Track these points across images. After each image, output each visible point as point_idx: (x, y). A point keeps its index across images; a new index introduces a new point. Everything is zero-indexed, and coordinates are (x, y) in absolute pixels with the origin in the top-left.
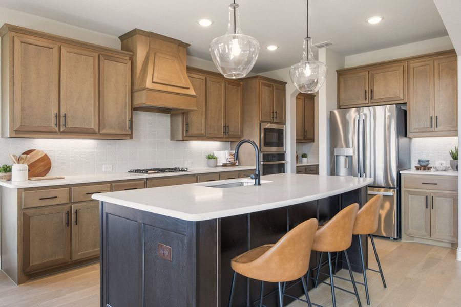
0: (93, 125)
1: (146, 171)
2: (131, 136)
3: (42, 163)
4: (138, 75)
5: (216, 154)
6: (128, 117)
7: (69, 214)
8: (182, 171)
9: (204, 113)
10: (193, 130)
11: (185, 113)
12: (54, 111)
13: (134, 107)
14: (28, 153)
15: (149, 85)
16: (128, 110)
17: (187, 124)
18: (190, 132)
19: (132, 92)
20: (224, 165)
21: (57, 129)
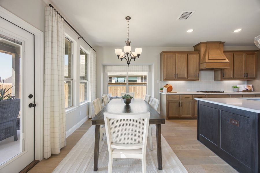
0: (186, 76)
1: (204, 92)
2: (199, 80)
3: (170, 88)
4: (202, 58)
5: (238, 86)
6: (197, 73)
7: (180, 103)
8: (221, 92)
9: (232, 69)
10: (226, 76)
11: (222, 70)
12: (174, 73)
13: (200, 69)
14: (167, 85)
15: (207, 61)
16: (197, 71)
17: (223, 74)
18: (225, 77)
19: (199, 64)
20: (243, 91)
21: (175, 78)
